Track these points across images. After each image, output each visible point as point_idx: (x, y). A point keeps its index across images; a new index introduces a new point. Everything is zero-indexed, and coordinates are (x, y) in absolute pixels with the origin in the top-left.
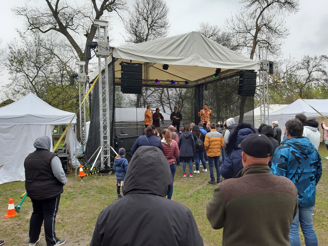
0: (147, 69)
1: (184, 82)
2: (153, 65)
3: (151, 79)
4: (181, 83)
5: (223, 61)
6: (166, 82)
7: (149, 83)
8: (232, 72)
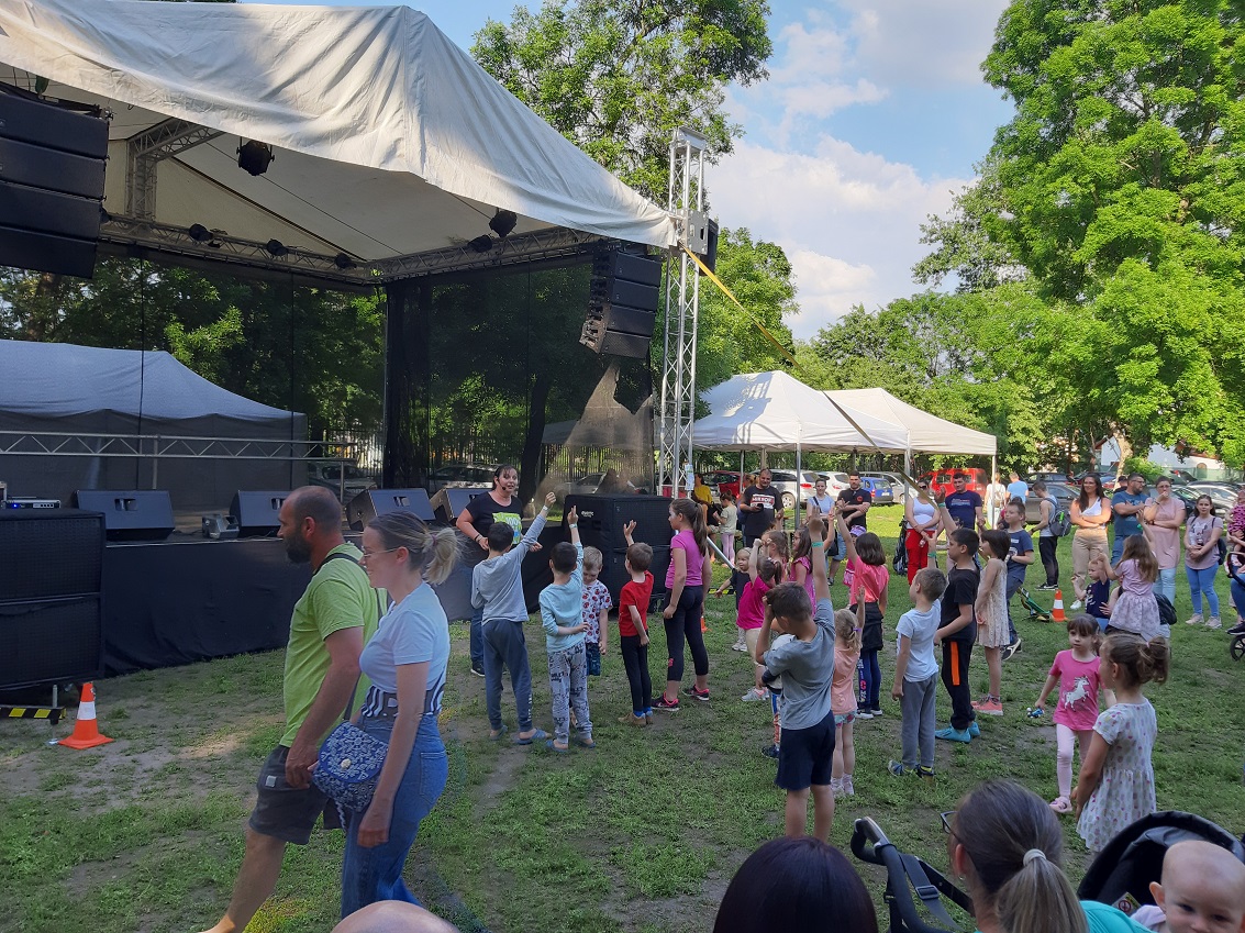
0: (142, 167)
1: (329, 259)
2: (175, 152)
3: (160, 218)
4: (317, 263)
5: (532, 183)
6: (238, 248)
7: (153, 238)
8: (555, 245)
